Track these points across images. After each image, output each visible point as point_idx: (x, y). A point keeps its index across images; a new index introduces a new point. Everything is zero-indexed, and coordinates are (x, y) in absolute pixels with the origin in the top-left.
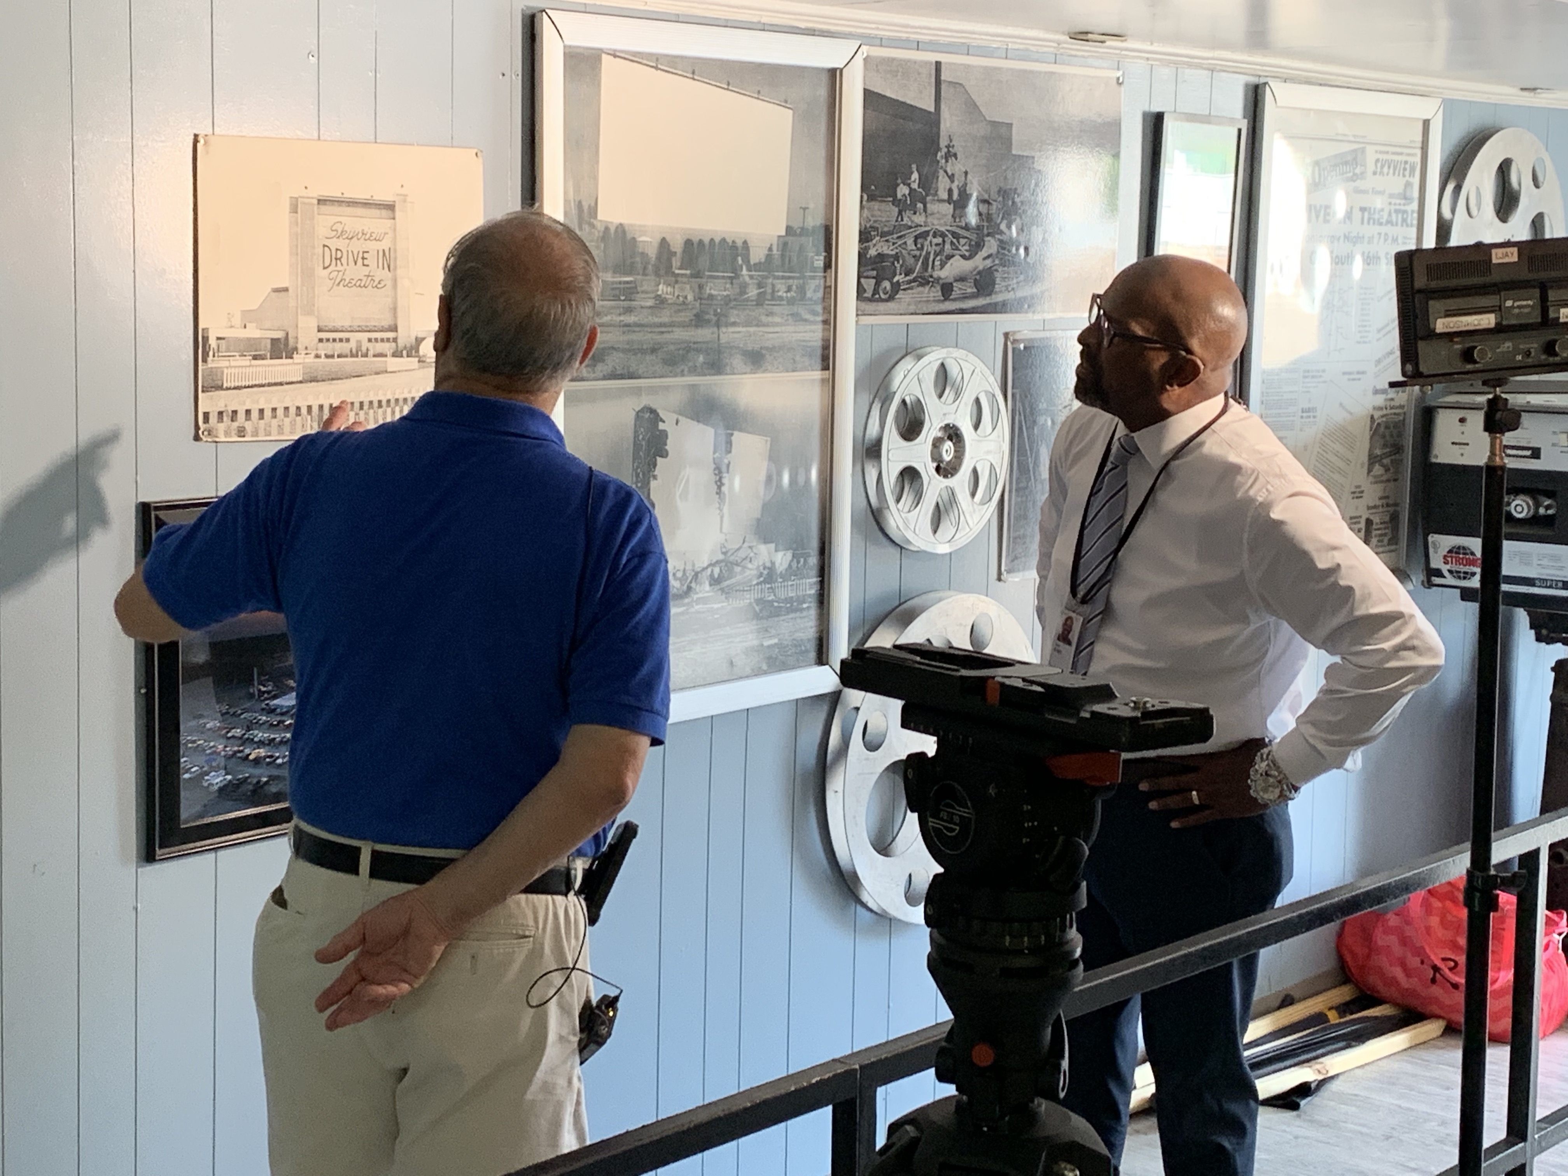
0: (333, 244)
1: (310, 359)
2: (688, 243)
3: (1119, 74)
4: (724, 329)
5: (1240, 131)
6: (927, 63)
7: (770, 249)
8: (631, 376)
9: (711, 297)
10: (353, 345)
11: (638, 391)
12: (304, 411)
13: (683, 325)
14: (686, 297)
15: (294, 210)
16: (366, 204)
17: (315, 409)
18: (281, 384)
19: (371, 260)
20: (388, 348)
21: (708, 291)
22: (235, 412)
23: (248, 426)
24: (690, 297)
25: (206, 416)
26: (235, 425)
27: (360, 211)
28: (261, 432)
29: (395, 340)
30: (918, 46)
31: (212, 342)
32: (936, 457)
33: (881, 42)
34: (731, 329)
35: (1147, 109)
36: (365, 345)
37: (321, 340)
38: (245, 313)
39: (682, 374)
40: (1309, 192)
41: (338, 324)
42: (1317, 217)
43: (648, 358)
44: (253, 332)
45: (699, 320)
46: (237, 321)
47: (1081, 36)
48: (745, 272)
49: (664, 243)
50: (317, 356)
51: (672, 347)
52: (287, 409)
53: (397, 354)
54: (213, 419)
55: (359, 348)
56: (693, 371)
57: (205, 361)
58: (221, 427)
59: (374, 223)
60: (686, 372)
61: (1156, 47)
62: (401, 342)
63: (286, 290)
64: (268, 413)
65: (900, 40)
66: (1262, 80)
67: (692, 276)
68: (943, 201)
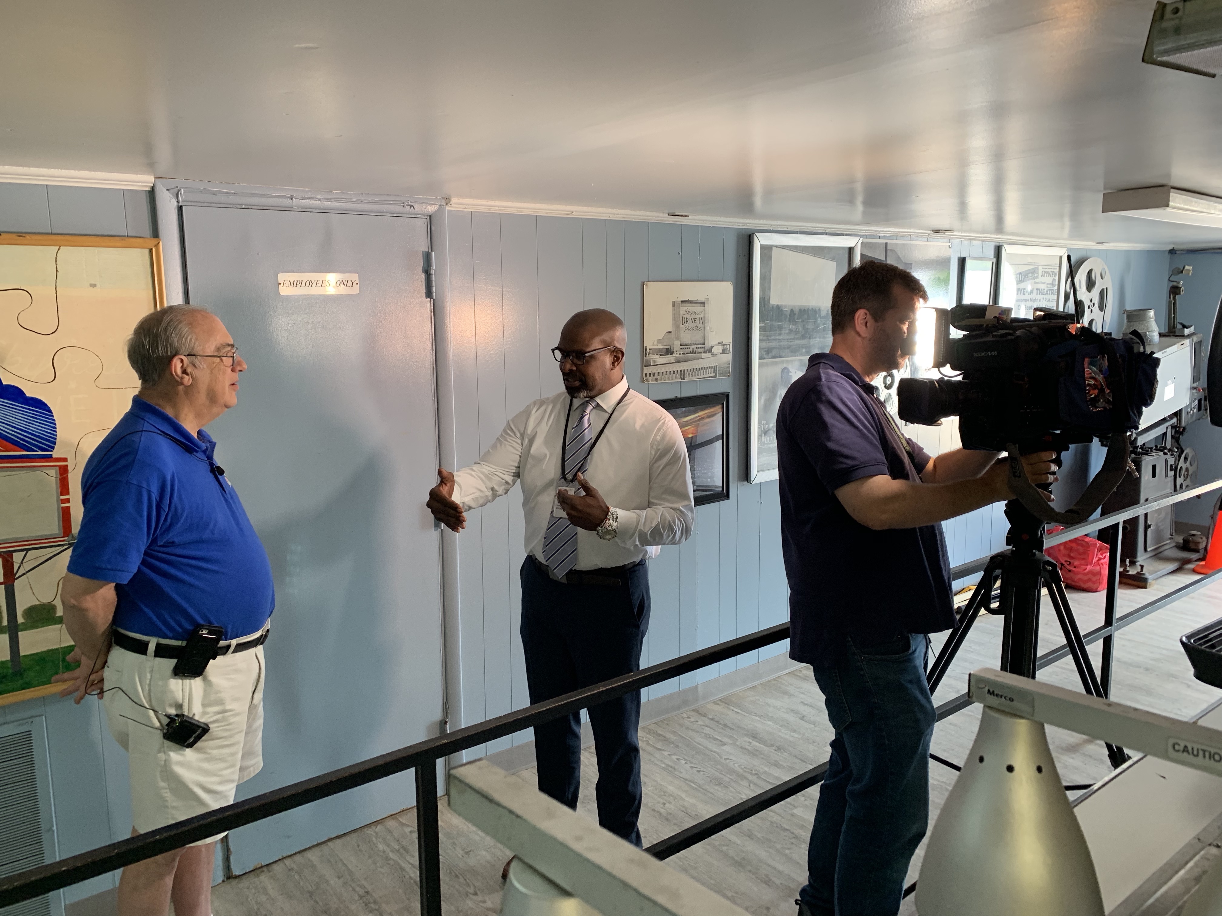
0: (686, 316)
1: (678, 355)
2: (800, 310)
3: (950, 244)
4: (811, 340)
5: (993, 263)
6: (882, 244)
7: (828, 311)
8: (781, 357)
9: (808, 328)
10: (691, 350)
11: (783, 362)
12: (676, 372)
13: (798, 339)
15: (673, 305)
16: (696, 302)
17: (679, 372)
18: (669, 363)
19: (697, 321)
20: (702, 350)
22: (654, 373)
23: (659, 378)
24: (801, 329)
25: (646, 374)
26: (655, 377)
27: (694, 305)
28: (663, 380)
29: (704, 347)
30: (879, 237)
31: (648, 350)
32: (885, 382)
33: (867, 237)
34: (814, 340)
35: (959, 256)
36: (695, 349)
37: (681, 349)
38: (658, 340)
39: (798, 356)
40: (1017, 284)
41: (687, 343)
42: (1021, 293)
43: (787, 351)
44: (660, 347)
45: (803, 337)
46: (656, 343)
47: (937, 231)
48: (819, 319)
49: (792, 311)
50: (680, 354)
51: (794, 347)
52: (670, 372)
53: (705, 352)
54: (648, 375)
55: (693, 351)
57: (645, 357)
58: (651, 378)
59: (698, 309)
61: (963, 234)
62: (706, 348)
63: (670, 332)
64: (664, 373)
65: (873, 236)
66: (1001, 244)
67: (801, 322)
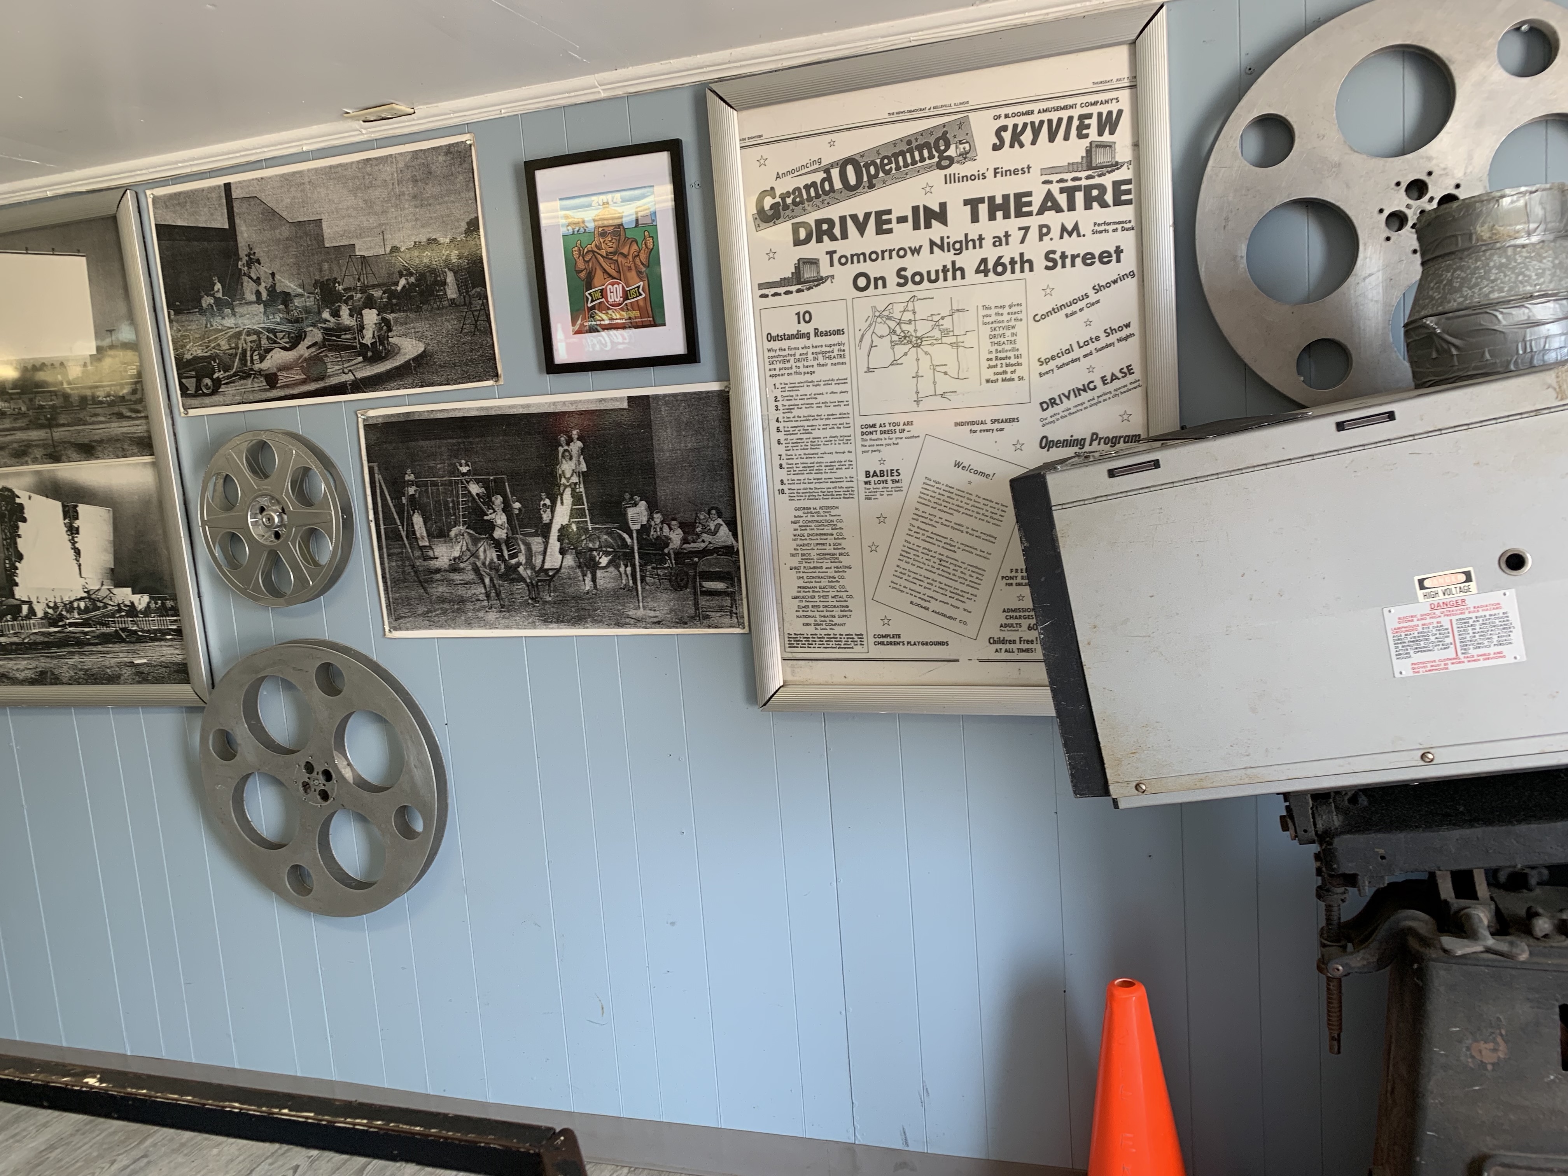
6: (215, 188)
7: (85, 366)
9: (39, 406)
13: (20, 429)
14: (20, 409)
21: (37, 403)
24: (24, 409)
34: (62, 429)
39: (27, 463)
45: (34, 425)
48: (66, 385)
51: (15, 445)
56: (35, 461)
60: (30, 462)
67: (22, 393)
68: (251, 303)
